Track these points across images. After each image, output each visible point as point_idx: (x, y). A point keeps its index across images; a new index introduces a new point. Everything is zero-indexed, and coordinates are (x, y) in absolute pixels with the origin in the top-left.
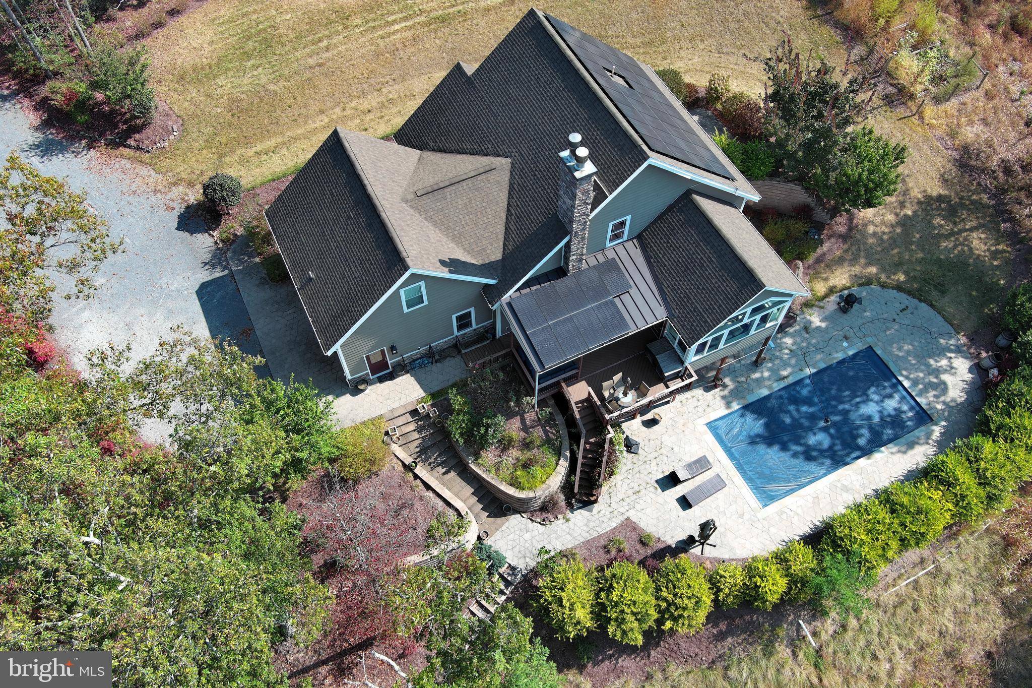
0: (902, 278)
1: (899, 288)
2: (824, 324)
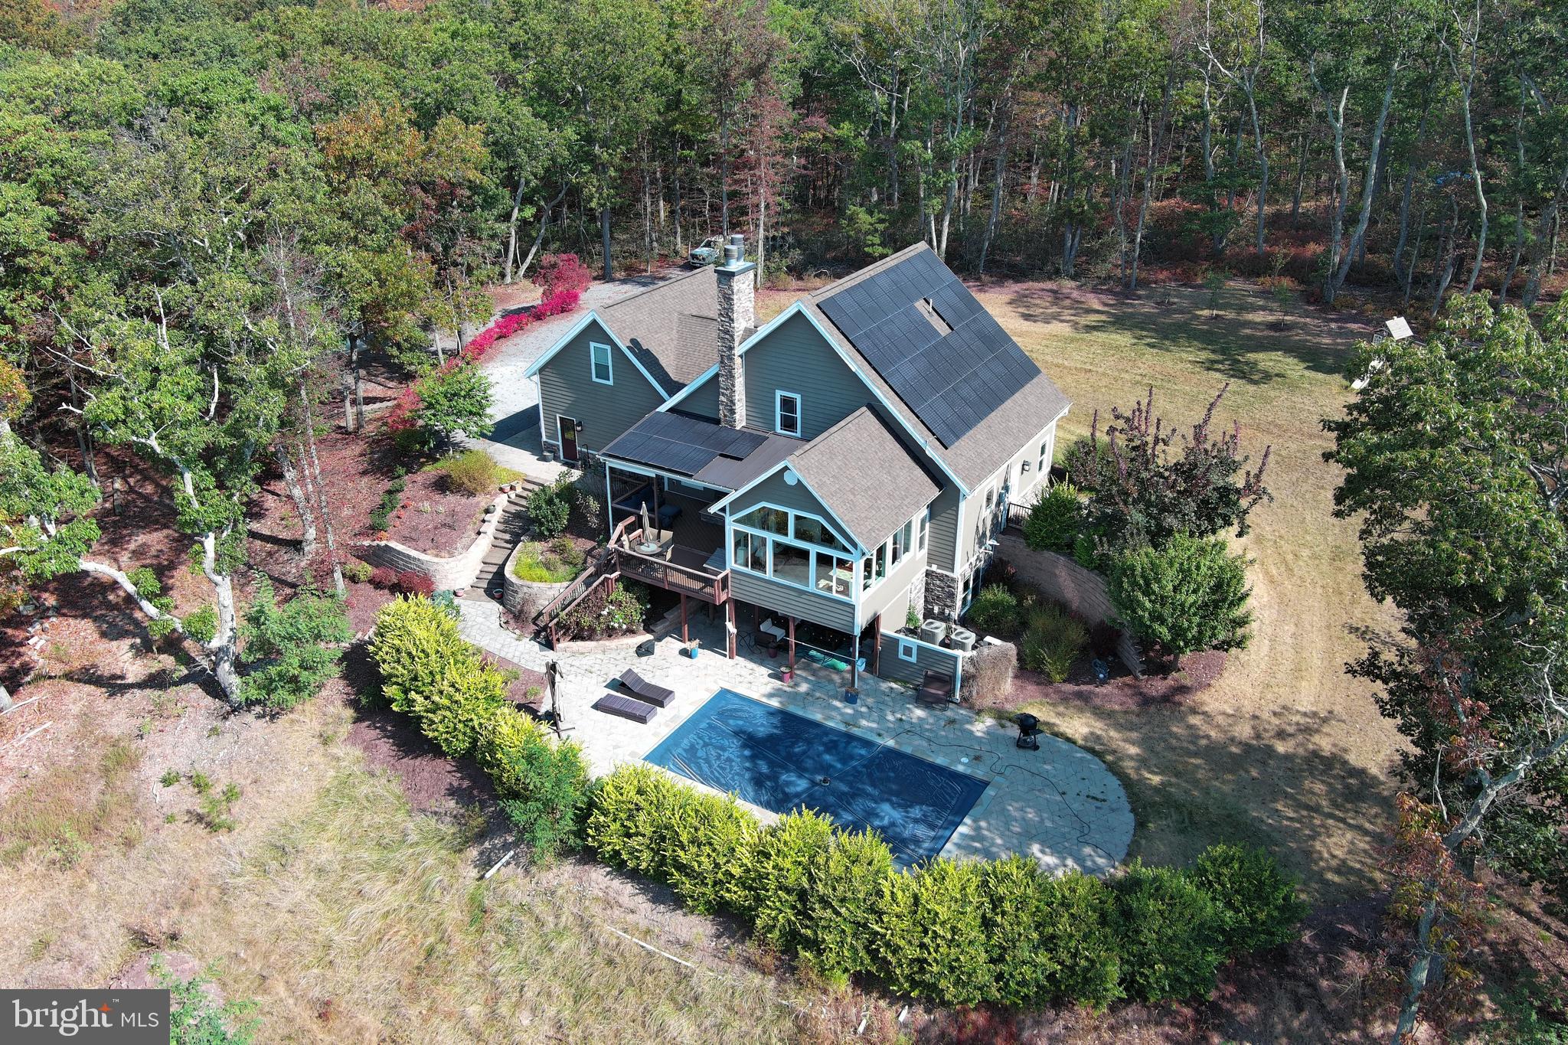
0: (1154, 782)
1: (1130, 784)
2: (979, 734)
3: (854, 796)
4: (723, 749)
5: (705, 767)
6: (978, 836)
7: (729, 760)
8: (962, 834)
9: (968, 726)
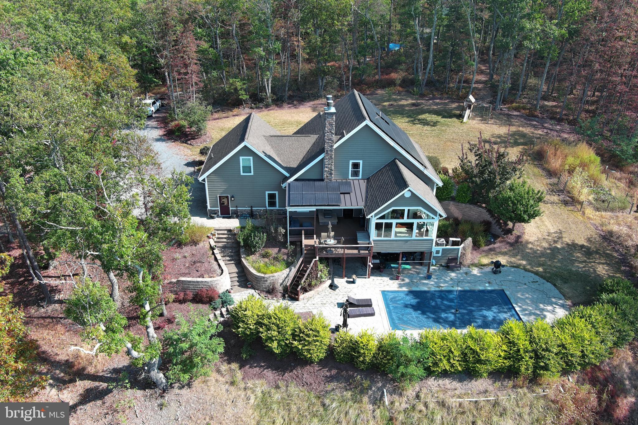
0: (541, 269)
1: (537, 273)
2: (479, 274)
6: (524, 309)
8: (520, 310)
9: (472, 273)
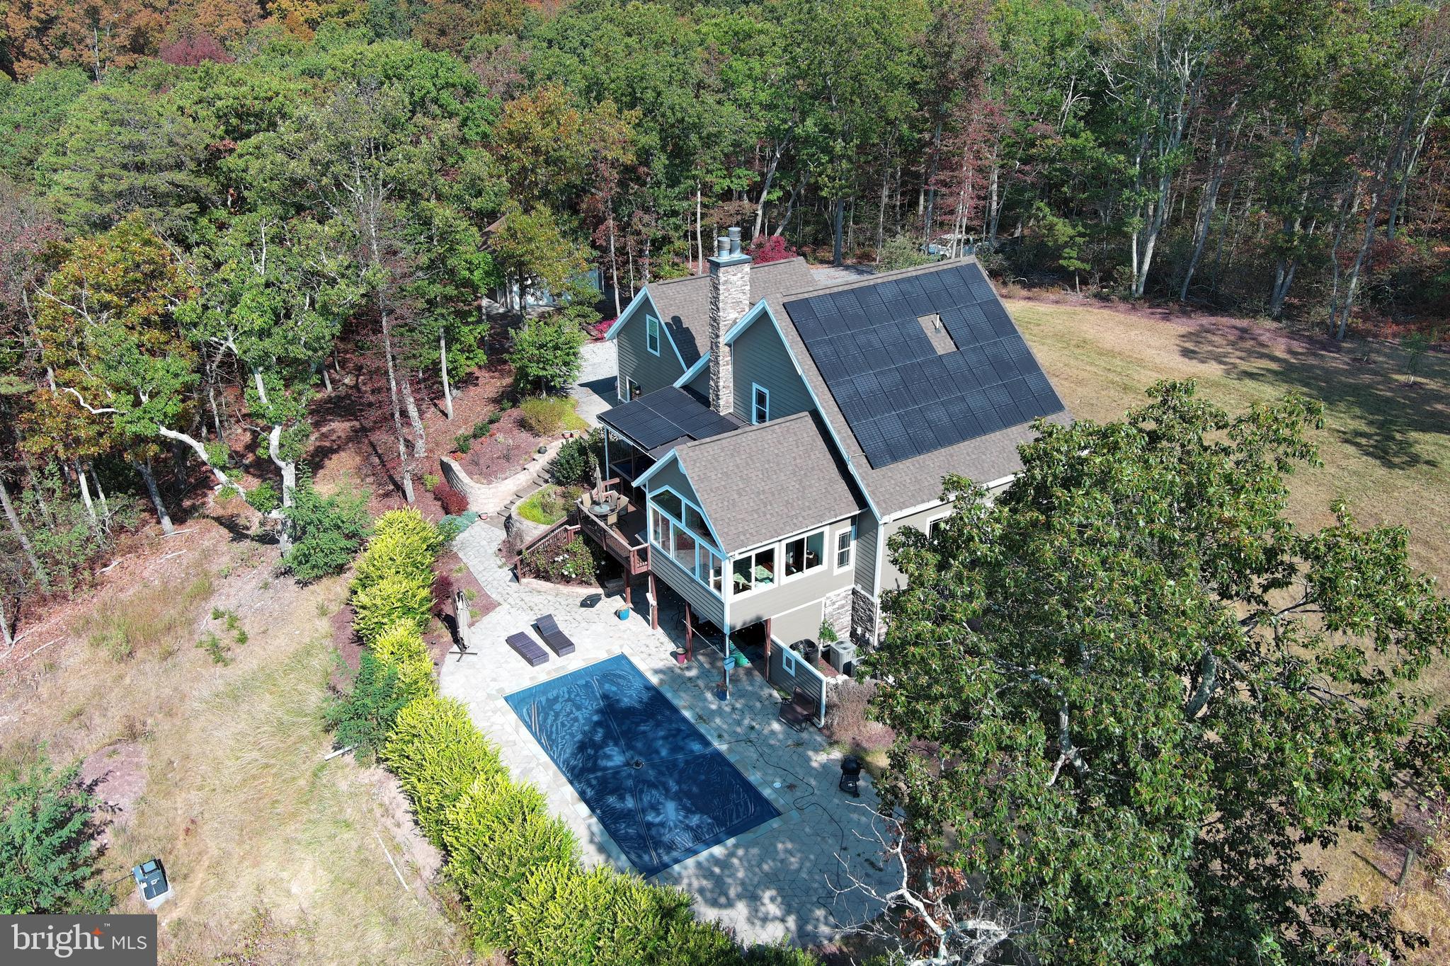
2: (814, 764)
3: (653, 785)
4: (579, 708)
5: (551, 718)
6: (724, 864)
7: (576, 719)
8: (712, 856)
9: (810, 753)
